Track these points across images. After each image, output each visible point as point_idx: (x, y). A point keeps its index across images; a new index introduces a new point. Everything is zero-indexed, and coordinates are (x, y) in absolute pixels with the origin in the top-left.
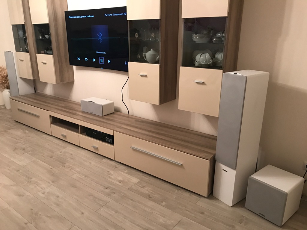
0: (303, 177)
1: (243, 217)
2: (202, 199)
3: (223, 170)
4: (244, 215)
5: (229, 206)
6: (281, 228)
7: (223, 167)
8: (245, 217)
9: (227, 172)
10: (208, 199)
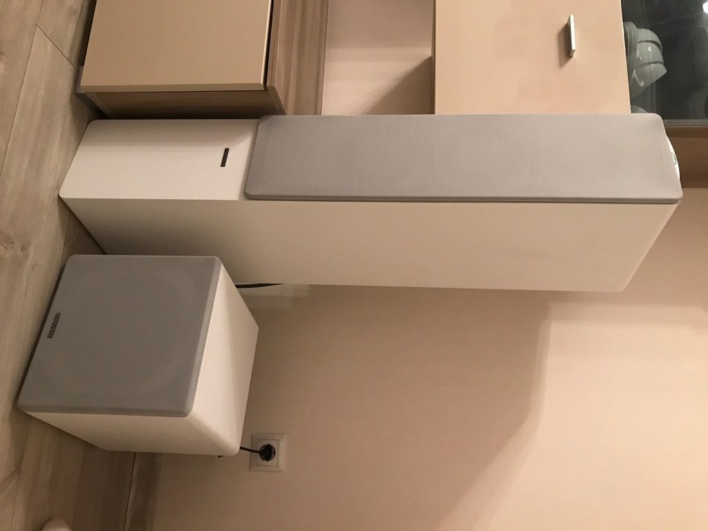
0: (241, 448)
1: (23, 249)
2: (67, 70)
3: (227, 151)
4: (32, 249)
5: (59, 187)
6: (9, 407)
7: (240, 150)
8: (26, 256)
9: (223, 164)
10: (71, 96)
